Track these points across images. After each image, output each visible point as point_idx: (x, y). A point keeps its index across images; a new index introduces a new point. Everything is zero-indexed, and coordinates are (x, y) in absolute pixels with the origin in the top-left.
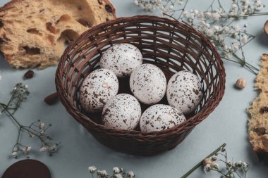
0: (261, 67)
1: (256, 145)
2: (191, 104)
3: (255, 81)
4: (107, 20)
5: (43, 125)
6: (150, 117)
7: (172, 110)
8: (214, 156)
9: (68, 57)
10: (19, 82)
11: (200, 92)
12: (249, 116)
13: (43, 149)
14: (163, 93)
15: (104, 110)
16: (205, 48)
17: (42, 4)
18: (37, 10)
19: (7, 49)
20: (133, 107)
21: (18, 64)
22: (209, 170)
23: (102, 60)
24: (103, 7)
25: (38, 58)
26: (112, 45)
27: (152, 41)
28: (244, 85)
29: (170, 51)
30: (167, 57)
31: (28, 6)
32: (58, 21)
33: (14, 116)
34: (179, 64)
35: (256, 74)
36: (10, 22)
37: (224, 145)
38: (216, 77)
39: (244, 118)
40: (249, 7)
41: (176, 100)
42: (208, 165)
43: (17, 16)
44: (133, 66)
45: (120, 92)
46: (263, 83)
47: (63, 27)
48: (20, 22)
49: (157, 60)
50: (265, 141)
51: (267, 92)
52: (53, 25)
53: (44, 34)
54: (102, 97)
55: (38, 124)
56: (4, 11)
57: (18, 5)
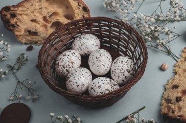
2: (124, 79)
3: (175, 66)
4: (83, 16)
5: (30, 82)
6: (94, 85)
7: (109, 82)
8: (133, 115)
9: (50, 41)
10: (23, 53)
12: (165, 89)
13: (28, 97)
14: (108, 70)
15: (67, 77)
16: (139, 42)
17: (41, 4)
18: (38, 8)
19: (17, 31)
20: (85, 77)
21: (24, 41)
23: (73, 44)
24: (81, 8)
25: (36, 38)
26: (82, 34)
27: (108, 34)
28: (166, 68)
29: (119, 41)
30: (118, 44)
31: (32, 5)
32: (51, 16)
33: (16, 74)
34: (124, 50)
35: (177, 61)
36: (21, 15)
37: (144, 108)
38: (142, 63)
39: (161, 90)
41: (115, 75)
42: (128, 120)
43: (25, 11)
44: (92, 50)
46: (179, 68)
47: (54, 19)
48: (26, 15)
49: (111, 46)
50: (169, 108)
51: (180, 75)
52: (48, 18)
53: (41, 23)
54: (68, 69)
55: (27, 81)
56: (17, 7)
57: (26, 4)
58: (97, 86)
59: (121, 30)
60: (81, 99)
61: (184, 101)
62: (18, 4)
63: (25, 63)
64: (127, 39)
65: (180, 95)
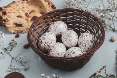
2: (89, 47)
5: (22, 56)
6: (70, 52)
7: (80, 49)
9: (34, 26)
11: (93, 42)
13: (22, 67)
14: (77, 43)
15: (49, 50)
16: (96, 22)
17: (23, 5)
18: (21, 7)
19: (8, 24)
20: (62, 48)
22: (97, 77)
23: (49, 28)
24: (50, 6)
26: (54, 22)
27: (72, 20)
30: (79, 27)
31: (17, 6)
32: (31, 12)
34: (84, 30)
36: (9, 13)
38: (101, 34)
41: (82, 45)
43: (12, 10)
44: (63, 31)
45: (57, 41)
47: (32, 15)
48: (13, 12)
52: (28, 14)
53: (24, 18)
54: (48, 44)
55: (20, 56)
56: (7, 8)
57: (13, 5)
58: (72, 52)
59: (81, 16)
62: (8, 5)
63: (15, 46)
64: (86, 22)
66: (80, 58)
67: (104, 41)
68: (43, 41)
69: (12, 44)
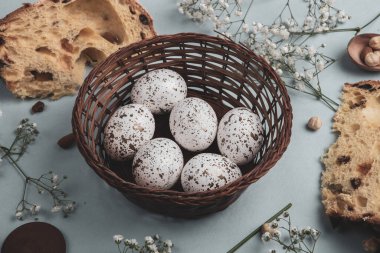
0: (342, 101)
1: (329, 207)
2: (248, 153)
3: (333, 121)
4: (142, 35)
5: (55, 177)
6: (194, 170)
7: (223, 162)
8: (275, 221)
9: (89, 88)
10: (24, 118)
11: (260, 137)
12: (324, 167)
13: (56, 209)
14: (213, 138)
15: (135, 161)
16: (268, 78)
17: (55, 14)
18: (49, 22)
19: (9, 73)
20: (173, 156)
21: (24, 93)
22: (268, 239)
23: (134, 92)
24: (136, 17)
25: (50, 86)
26: (147, 72)
27: (200, 66)
28: (318, 125)
29: (223, 79)
30: (220, 86)
31: (37, 17)
32: (77, 36)
33: (18, 163)
34: (235, 96)
35: (335, 111)
36: (14, 38)
37: (289, 206)
38: (281, 118)
39: (316, 169)
40: (330, 18)
41: (228, 147)
42: (267, 234)
43: (22, 30)
44: (174, 100)
45: (156, 135)
46: (343, 123)
47: (83, 44)
48: (26, 38)
49: (206, 90)
50: (341, 202)
51: (347, 136)
52: (71, 42)
53: (57, 53)
54: (132, 143)
55: (49, 176)
56: (5, 24)
57: (24, 17)
58: (201, 172)
59: (228, 58)
60: (177, 200)
61: (367, 185)
62: (7, 16)
63: (34, 140)
64: (241, 74)
65: (356, 174)
66: (223, 193)
67: (289, 140)
68: (117, 134)
69: (22, 135)
